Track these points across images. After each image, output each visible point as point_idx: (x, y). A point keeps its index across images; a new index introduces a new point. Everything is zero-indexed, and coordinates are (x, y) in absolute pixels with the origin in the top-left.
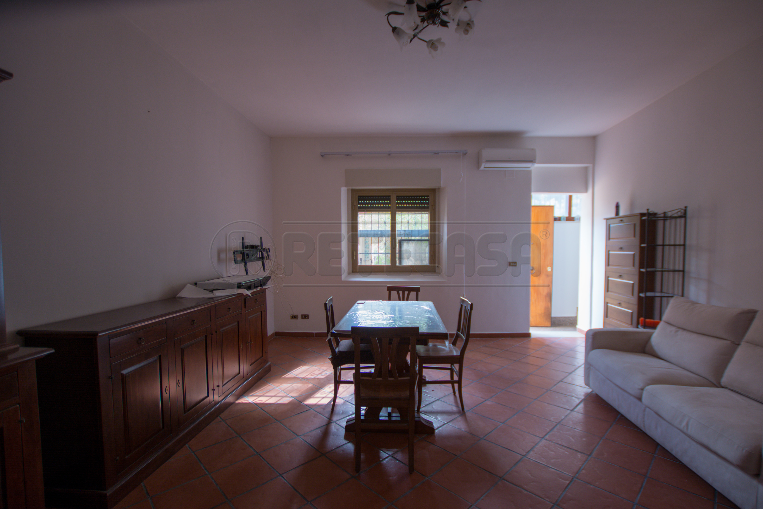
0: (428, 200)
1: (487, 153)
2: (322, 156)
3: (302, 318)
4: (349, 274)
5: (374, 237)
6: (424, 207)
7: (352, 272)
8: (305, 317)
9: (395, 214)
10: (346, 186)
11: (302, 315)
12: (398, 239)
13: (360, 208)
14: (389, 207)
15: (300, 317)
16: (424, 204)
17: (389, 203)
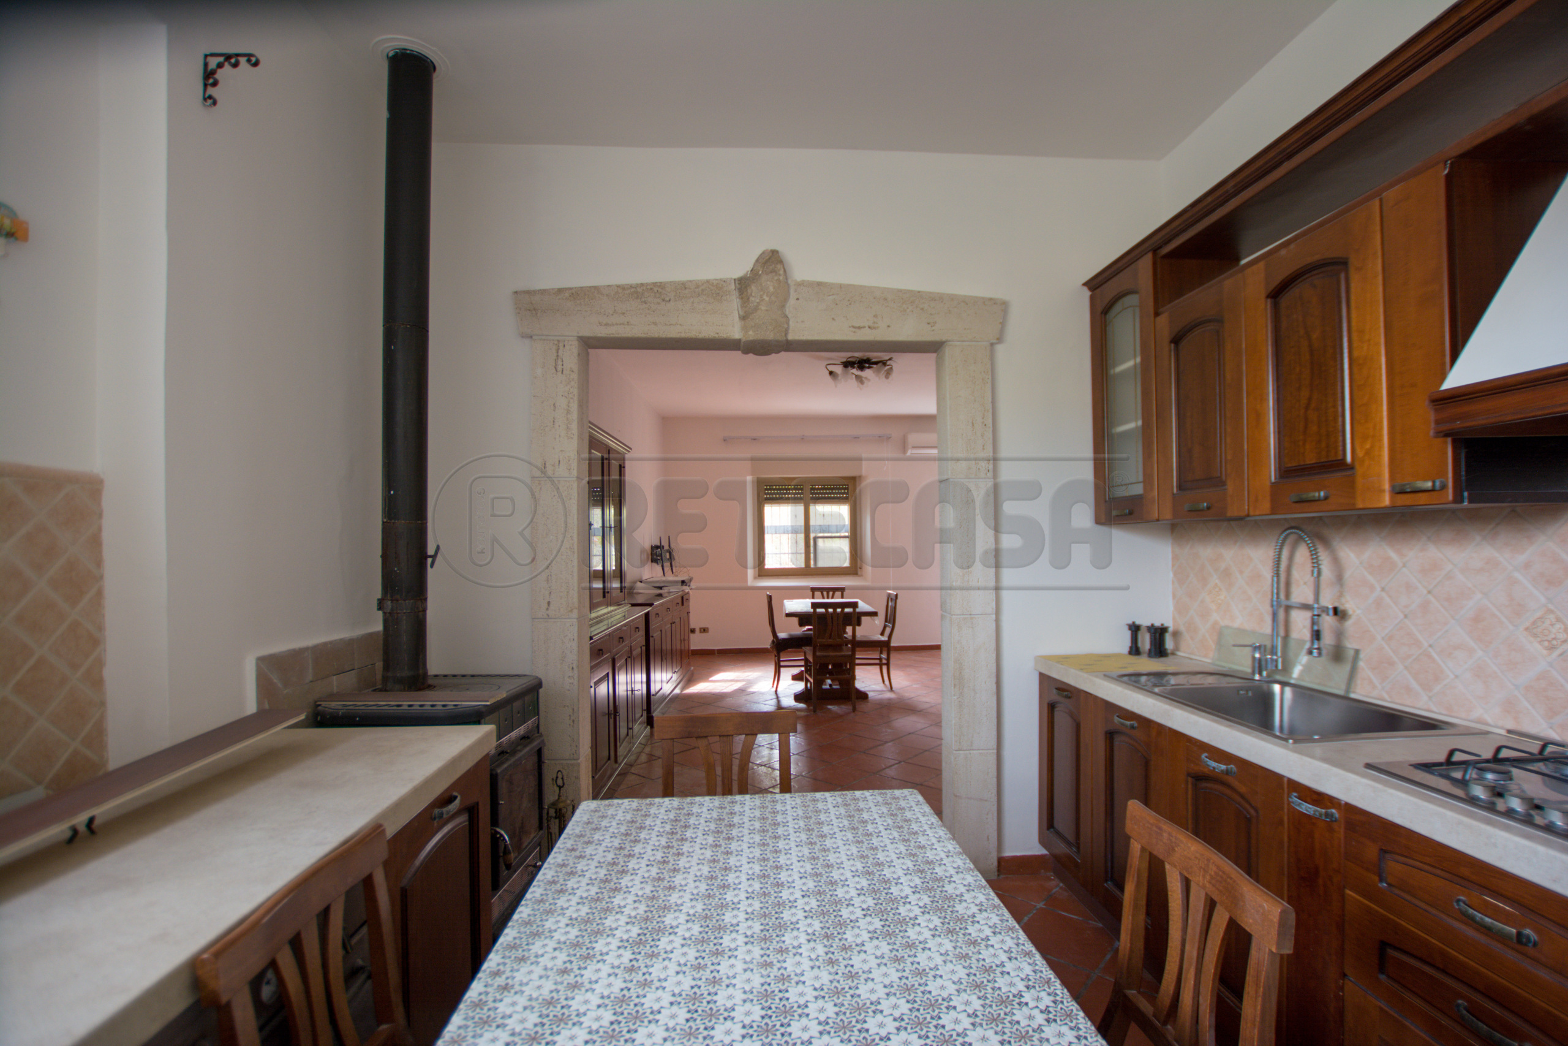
0: (847, 489)
1: (913, 438)
2: (724, 440)
3: (701, 632)
4: (755, 578)
5: (784, 533)
6: (843, 498)
7: (759, 576)
8: (704, 630)
9: (809, 506)
10: (752, 475)
11: (700, 629)
12: (812, 535)
13: (767, 499)
14: (801, 499)
15: (697, 631)
16: (843, 493)
17: (802, 493)
